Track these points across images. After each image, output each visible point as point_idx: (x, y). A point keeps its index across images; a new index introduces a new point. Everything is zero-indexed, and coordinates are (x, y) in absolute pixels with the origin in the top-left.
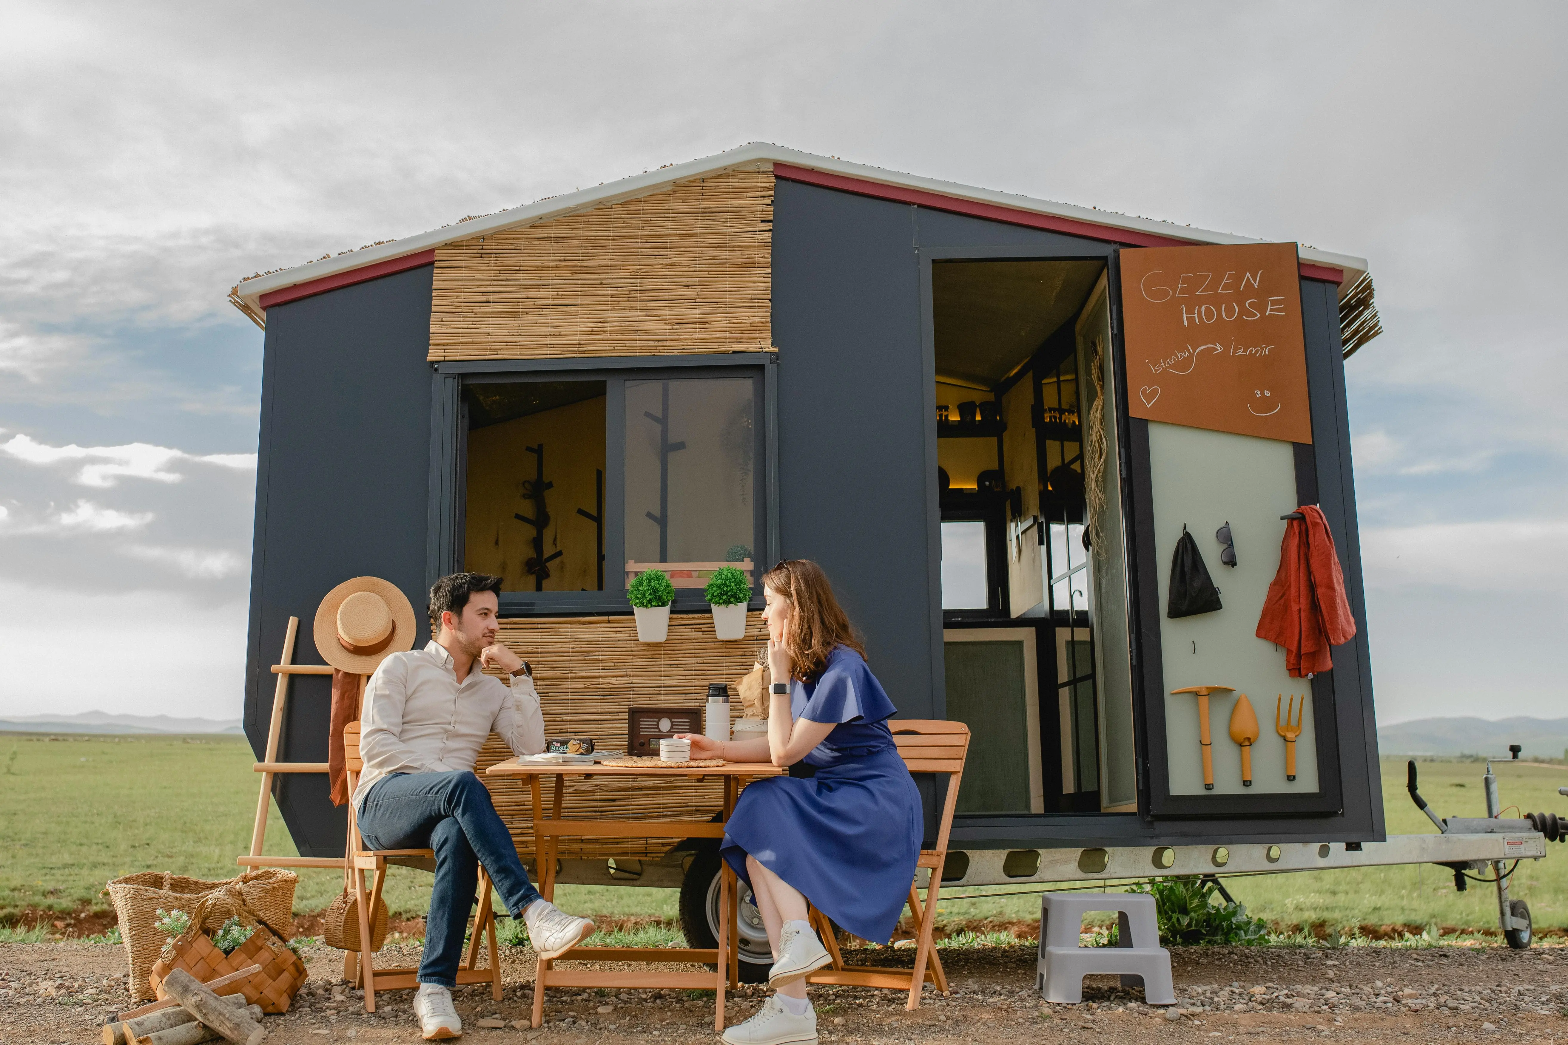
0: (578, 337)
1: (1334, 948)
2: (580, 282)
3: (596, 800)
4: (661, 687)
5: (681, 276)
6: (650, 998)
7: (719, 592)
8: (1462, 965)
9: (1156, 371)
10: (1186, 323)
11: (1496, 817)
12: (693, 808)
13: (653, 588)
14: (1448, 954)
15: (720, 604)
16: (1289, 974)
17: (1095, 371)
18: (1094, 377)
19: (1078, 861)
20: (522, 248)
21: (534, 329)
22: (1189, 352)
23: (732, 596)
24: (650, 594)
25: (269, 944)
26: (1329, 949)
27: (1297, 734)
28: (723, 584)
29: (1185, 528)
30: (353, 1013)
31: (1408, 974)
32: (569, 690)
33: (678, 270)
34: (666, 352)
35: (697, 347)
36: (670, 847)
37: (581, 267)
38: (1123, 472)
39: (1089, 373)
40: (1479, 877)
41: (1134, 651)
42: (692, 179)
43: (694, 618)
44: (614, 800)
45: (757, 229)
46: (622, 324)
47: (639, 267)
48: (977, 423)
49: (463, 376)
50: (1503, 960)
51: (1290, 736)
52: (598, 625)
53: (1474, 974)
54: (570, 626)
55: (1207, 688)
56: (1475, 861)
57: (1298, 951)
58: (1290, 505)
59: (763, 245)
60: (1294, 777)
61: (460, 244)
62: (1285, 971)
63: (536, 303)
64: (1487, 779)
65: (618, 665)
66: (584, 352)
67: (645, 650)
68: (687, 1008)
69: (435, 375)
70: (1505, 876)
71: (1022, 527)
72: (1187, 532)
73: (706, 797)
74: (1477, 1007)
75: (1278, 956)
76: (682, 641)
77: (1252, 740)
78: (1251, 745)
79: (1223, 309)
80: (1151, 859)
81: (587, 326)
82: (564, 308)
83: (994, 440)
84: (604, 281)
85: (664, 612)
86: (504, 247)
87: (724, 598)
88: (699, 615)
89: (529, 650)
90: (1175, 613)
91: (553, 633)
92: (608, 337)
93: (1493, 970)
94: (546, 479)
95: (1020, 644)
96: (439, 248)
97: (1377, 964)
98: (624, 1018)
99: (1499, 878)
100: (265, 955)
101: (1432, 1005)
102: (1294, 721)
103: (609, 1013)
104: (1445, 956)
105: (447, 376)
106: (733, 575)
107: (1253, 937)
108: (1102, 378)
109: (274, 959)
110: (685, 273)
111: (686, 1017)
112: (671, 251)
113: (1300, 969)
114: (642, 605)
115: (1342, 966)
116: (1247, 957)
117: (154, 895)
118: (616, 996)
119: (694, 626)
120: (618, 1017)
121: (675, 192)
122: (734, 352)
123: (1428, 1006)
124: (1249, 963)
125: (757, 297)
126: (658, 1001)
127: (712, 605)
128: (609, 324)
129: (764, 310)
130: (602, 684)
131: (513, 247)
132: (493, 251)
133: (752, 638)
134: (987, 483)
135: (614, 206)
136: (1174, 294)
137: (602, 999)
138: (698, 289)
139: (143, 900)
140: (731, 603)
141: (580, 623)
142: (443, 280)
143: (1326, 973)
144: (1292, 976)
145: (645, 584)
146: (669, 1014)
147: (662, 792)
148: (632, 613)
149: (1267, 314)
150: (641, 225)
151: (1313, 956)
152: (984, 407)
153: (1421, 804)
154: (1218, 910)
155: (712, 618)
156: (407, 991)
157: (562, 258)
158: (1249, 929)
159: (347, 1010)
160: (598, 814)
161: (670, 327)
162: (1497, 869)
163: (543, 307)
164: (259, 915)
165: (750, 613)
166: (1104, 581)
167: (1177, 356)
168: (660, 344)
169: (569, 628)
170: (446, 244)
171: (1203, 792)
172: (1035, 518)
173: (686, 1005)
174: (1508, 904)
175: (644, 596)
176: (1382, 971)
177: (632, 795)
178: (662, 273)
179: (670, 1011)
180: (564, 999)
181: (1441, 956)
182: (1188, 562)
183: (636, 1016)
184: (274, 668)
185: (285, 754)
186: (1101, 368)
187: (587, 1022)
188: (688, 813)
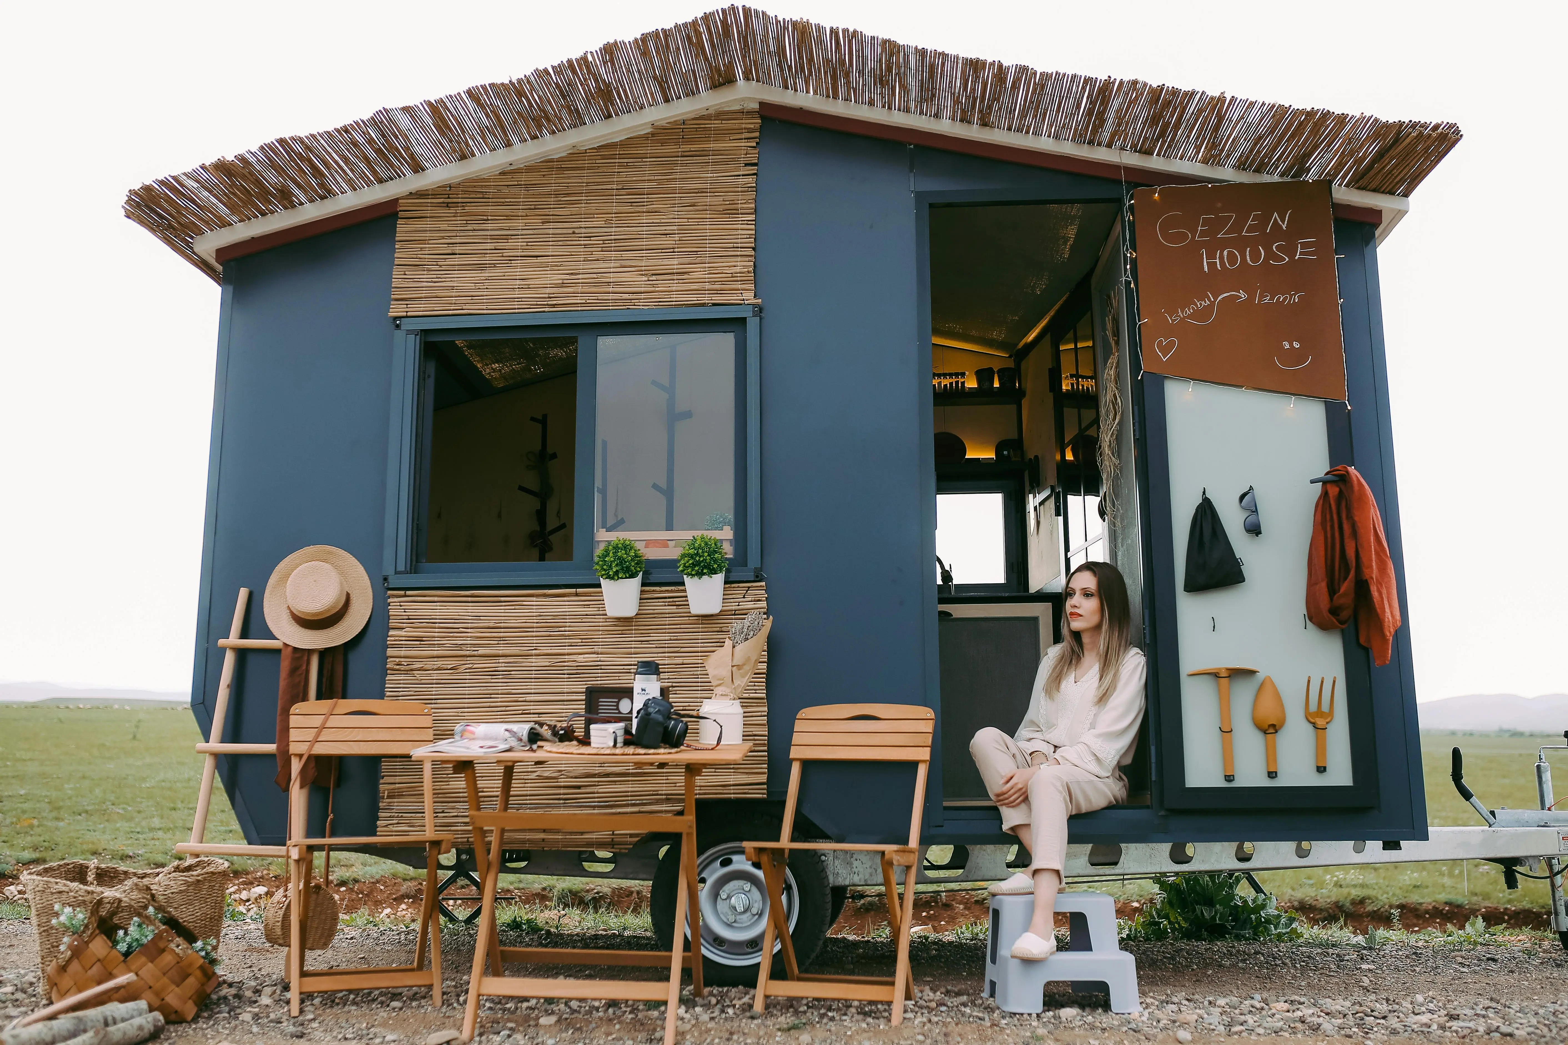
0: (548, 290)
1: (1370, 948)
2: (551, 231)
3: (560, 787)
4: (631, 665)
5: (659, 224)
6: (603, 1006)
7: (691, 562)
8: (1512, 972)
9: (1173, 321)
10: (1206, 269)
11: (1549, 809)
12: (664, 797)
13: (619, 558)
14: (1497, 957)
15: (693, 575)
16: (1320, 981)
17: (1109, 325)
18: (1109, 333)
19: (1088, 855)
20: (491, 197)
21: (504, 282)
22: (1209, 300)
23: (705, 567)
24: (617, 565)
25: (173, 946)
26: (1365, 948)
27: (1327, 720)
28: (695, 554)
29: (1204, 493)
30: (271, 1021)
31: (1452, 982)
32: (533, 668)
33: (656, 218)
34: (641, 305)
35: (674, 299)
36: (637, 839)
37: (553, 215)
38: (1137, 433)
39: (1104, 329)
40: (1531, 874)
41: (1147, 628)
42: (672, 120)
43: (667, 591)
44: (579, 787)
45: (741, 173)
46: (595, 276)
47: (613, 215)
48: (995, 390)
49: (425, 332)
50: (1558, 966)
51: (1320, 722)
52: (565, 599)
53: (1526, 983)
54: (534, 599)
55: (1228, 669)
56: (1526, 857)
57: (1330, 951)
58: (1321, 466)
59: (747, 189)
60: (1325, 768)
61: (427, 192)
62: (1315, 976)
63: (504, 255)
64: (1538, 767)
65: (586, 641)
66: (554, 306)
67: (615, 626)
68: (639, 1020)
69: (397, 332)
70: (1558, 873)
71: (1040, 497)
72: (1206, 497)
73: (678, 785)
74: (1533, 1033)
75: (1309, 957)
76: (654, 615)
77: (1277, 728)
78: (1276, 732)
79: (1248, 253)
80: (1168, 853)
81: (557, 278)
82: (534, 260)
83: (1014, 407)
84: (577, 231)
85: (634, 584)
86: (472, 196)
87: (697, 568)
88: (673, 588)
89: (491, 625)
90: (1194, 586)
91: (517, 607)
92: (580, 289)
93: (1547, 978)
94: (550, 450)
95: (1035, 620)
96: (402, 198)
97: (1418, 969)
98: (566, 1030)
99: (1553, 875)
100: (167, 959)
101: (1481, 1029)
102: (1325, 707)
103: (550, 1026)
104: (1494, 960)
105: (409, 332)
106: (706, 544)
107: (1284, 931)
108: (1117, 333)
109: (178, 963)
110: (663, 221)
111: (635, 1030)
112: (648, 198)
113: (1332, 974)
114: (609, 577)
115: (1379, 972)
116: (1274, 958)
117: (64, 889)
118: (566, 1004)
119: (668, 600)
120: (561, 1030)
121: (653, 134)
122: (714, 305)
123: (1477, 1031)
124: (1276, 965)
125: (739, 245)
126: (611, 1010)
127: (685, 576)
128: (580, 276)
129: (747, 259)
130: (568, 662)
131: (481, 196)
132: (460, 200)
133: (729, 613)
134: (1005, 453)
135: (588, 151)
136: (1193, 237)
137: (549, 1007)
138: (677, 237)
139: (52, 893)
140: (704, 574)
141: (545, 595)
142: (406, 232)
143: (1361, 981)
144: (1323, 983)
145: (611, 554)
146: (617, 1027)
147: (630, 778)
148: (599, 586)
149: (1296, 258)
150: (616, 170)
151: (1347, 958)
152: (1002, 373)
153: (1466, 795)
154: (1245, 902)
155: (685, 591)
156: (340, 995)
157: (533, 207)
158: (1280, 922)
159: (268, 1017)
160: (561, 801)
161: (646, 279)
162: (1550, 866)
163: (511, 258)
164: (169, 912)
165: (727, 586)
166: (1120, 554)
167: (1197, 306)
168: (634, 296)
169: (534, 601)
170: (411, 193)
171: (1222, 784)
172: (1053, 489)
173: (640, 1016)
174: (1563, 903)
175: (610, 567)
176: (1423, 978)
177: (599, 782)
178: (638, 222)
179: (619, 1023)
180: (508, 1006)
181: (1488, 959)
182: (1207, 532)
183: (580, 1029)
184: (222, 642)
185: (233, 733)
186: (1116, 322)
187: (525, 1035)
188: (658, 802)
